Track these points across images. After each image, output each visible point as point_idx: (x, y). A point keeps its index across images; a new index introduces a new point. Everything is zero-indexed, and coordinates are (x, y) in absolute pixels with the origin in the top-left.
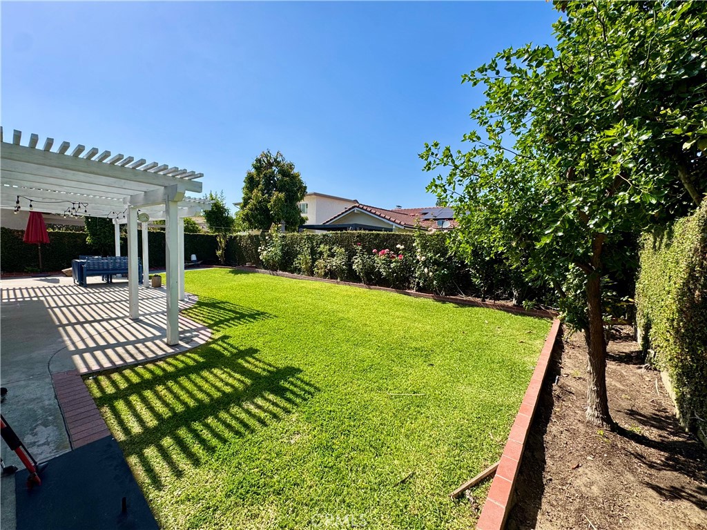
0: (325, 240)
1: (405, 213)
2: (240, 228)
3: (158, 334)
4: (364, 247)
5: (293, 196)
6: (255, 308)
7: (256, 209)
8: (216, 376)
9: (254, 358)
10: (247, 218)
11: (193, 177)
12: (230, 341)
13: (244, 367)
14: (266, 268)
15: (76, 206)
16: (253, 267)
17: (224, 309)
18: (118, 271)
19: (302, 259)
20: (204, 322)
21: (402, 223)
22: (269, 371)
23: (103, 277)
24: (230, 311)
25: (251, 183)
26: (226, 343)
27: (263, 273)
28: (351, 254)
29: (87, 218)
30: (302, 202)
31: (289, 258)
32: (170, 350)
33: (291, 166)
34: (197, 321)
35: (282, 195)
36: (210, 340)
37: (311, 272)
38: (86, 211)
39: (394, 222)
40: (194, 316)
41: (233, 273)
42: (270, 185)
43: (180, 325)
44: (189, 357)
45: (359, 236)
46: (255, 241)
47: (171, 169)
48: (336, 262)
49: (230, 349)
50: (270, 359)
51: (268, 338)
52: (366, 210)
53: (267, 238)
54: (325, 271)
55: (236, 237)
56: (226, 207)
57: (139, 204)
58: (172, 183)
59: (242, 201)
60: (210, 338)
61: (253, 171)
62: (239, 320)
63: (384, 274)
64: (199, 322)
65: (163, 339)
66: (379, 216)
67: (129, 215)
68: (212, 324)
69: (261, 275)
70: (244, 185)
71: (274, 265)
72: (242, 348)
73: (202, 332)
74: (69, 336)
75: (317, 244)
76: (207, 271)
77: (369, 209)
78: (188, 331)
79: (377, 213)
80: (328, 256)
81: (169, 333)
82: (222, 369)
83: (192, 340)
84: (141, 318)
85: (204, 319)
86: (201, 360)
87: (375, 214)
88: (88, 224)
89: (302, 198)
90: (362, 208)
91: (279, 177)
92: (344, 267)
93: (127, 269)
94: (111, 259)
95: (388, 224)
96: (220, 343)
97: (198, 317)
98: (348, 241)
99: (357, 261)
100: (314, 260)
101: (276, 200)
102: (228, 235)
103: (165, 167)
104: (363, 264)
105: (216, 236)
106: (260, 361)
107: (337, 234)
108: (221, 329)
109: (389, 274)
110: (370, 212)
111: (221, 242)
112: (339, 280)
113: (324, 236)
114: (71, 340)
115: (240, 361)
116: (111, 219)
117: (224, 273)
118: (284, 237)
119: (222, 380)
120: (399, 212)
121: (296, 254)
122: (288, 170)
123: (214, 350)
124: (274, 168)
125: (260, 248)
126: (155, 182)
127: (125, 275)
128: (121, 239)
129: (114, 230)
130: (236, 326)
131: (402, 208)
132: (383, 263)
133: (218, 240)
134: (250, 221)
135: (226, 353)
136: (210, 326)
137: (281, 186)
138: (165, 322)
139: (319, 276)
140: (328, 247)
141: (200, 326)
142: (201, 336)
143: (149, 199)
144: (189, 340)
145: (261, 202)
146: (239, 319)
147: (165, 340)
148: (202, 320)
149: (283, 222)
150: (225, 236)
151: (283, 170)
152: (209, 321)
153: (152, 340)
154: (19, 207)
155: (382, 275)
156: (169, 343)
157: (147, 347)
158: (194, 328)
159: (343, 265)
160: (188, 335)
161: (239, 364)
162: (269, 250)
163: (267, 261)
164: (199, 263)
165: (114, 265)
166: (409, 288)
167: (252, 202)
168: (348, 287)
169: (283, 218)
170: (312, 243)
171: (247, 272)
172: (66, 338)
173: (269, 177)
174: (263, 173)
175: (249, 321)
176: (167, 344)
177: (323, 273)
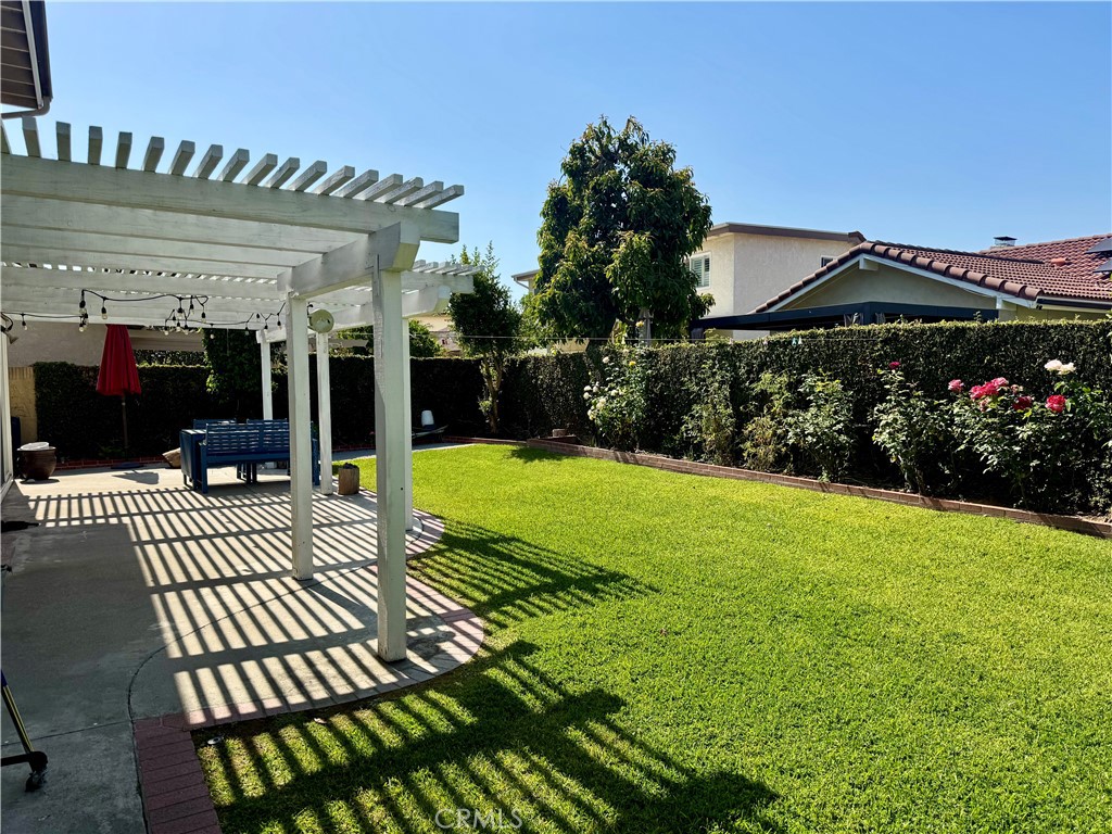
0: (773, 358)
1: (1031, 258)
2: (533, 338)
3: (357, 625)
4: (909, 374)
5: (672, 238)
6: (592, 560)
7: (576, 283)
8: (509, 776)
9: (612, 727)
10: (551, 311)
11: (437, 199)
12: (538, 661)
13: (584, 756)
14: (603, 443)
15: (186, 305)
16: (569, 440)
17: (510, 559)
18: (268, 456)
19: (707, 417)
20: (465, 595)
21: (1031, 290)
22: (665, 782)
23: (239, 470)
24: (526, 564)
25: (560, 213)
26: (526, 667)
27: (599, 457)
28: (865, 397)
29: (207, 331)
30: (697, 255)
31: (668, 416)
32: (387, 678)
33: (666, 154)
34: (446, 590)
35: (641, 240)
36: (484, 654)
37: (732, 454)
38: (204, 316)
39: (1001, 288)
40: (438, 576)
41: (520, 457)
42: (610, 216)
43: (409, 603)
44: (435, 704)
45: (892, 339)
46: (574, 371)
47: (385, 181)
48: (816, 422)
49: (541, 688)
50: (660, 737)
51: (643, 661)
52: (898, 259)
53: (606, 360)
54: (778, 451)
55: (525, 361)
56: (500, 286)
57: (310, 288)
58: (387, 223)
59: (536, 266)
60: (483, 646)
61: (565, 182)
62: (553, 593)
63: (994, 460)
64: (451, 593)
65: (370, 642)
66: (945, 273)
67: (289, 316)
68: (484, 604)
69: (592, 462)
70: (541, 222)
71: (626, 435)
72: (571, 688)
73: (461, 624)
74: (170, 618)
75: (749, 372)
76: (458, 452)
77: (907, 256)
78: (426, 622)
79: (936, 264)
80: (787, 405)
81: (382, 625)
82: (525, 757)
83: (439, 651)
84: (318, 577)
85: (463, 587)
86: (467, 718)
87: (929, 268)
88: (210, 345)
89: (697, 243)
90: (885, 255)
91: (635, 188)
92: (843, 438)
93: (287, 451)
94: (255, 427)
95: (980, 296)
96: (511, 664)
97: (447, 581)
98: (854, 359)
99: (885, 419)
100: (742, 419)
101: (625, 255)
102: (508, 356)
103: (372, 176)
104: (911, 426)
105: (478, 362)
106: (632, 741)
107: (813, 336)
108: (509, 621)
109: (1009, 462)
110: (912, 263)
111: (489, 377)
112: (825, 478)
113: (772, 345)
114: (175, 629)
115: (573, 733)
116: (254, 332)
117: (498, 456)
118: (650, 355)
119: (528, 796)
120: (1008, 256)
121: (688, 402)
122: (657, 165)
123: (495, 686)
124: (620, 166)
125: (587, 388)
126: (347, 222)
127: (283, 464)
128: (274, 377)
129: (259, 358)
130: (549, 613)
131: (1017, 244)
132: (987, 426)
133: (483, 371)
134: (560, 319)
135: (528, 698)
136: (480, 610)
137: (640, 213)
138: (375, 592)
139: (758, 463)
140: (785, 379)
141: (455, 607)
142: (459, 638)
143: (334, 273)
144: (429, 648)
145: (586, 263)
146: (551, 589)
147: (374, 644)
148: (457, 590)
149: (646, 313)
150: (498, 361)
151: (645, 169)
152: (477, 594)
153: (342, 640)
154: (86, 316)
155: (984, 464)
156: (383, 655)
157: (333, 662)
158: (440, 611)
159: (839, 432)
160: (427, 631)
161: (572, 744)
162: (613, 393)
163: (608, 423)
164: (440, 430)
165: (261, 442)
166: (1087, 509)
167: (565, 265)
168: (862, 502)
169: (647, 303)
170: (735, 369)
171: (555, 454)
172: (165, 624)
173: (607, 194)
174: (591, 184)
175: (581, 599)
176: (378, 658)
177: (771, 458)
